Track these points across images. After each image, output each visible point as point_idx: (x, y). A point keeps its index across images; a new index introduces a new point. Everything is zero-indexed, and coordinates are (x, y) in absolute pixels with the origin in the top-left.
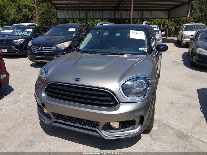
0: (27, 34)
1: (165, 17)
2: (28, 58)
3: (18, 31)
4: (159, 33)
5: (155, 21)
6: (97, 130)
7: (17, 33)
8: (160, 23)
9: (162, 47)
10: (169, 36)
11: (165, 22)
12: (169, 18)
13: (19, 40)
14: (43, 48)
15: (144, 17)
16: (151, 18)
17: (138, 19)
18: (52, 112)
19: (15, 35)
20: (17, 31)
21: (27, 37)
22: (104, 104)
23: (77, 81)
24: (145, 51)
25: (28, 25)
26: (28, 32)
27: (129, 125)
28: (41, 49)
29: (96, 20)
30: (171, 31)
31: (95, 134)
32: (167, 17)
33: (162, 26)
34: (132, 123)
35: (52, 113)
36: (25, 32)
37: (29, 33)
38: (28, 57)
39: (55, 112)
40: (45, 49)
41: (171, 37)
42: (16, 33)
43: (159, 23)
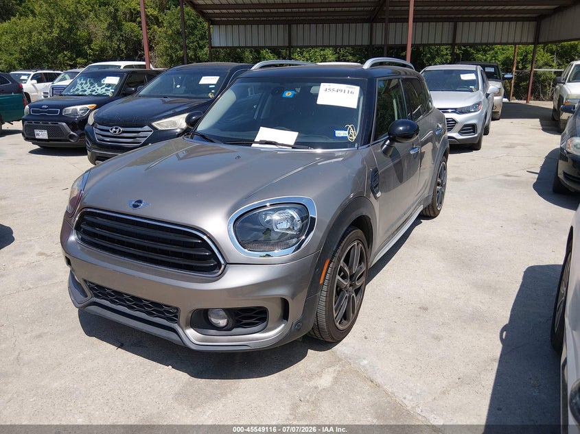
0: (106, 90)
1: (524, 40)
2: (86, 157)
3: (84, 82)
4: (478, 89)
5: (496, 53)
6: (176, 326)
7: (82, 88)
8: (512, 57)
9: (401, 128)
10: (537, 98)
11: (526, 56)
12: (536, 43)
13: (78, 108)
14: (120, 130)
15: (458, 41)
16: (481, 44)
17: (443, 48)
18: (85, 278)
19: (76, 93)
20: (82, 84)
21: (103, 98)
22: (192, 266)
23: (135, 206)
24: (349, 137)
25: (125, 67)
26: (109, 85)
27: (252, 321)
28: (115, 132)
29: (321, 50)
30: (544, 81)
31: (173, 336)
32: (531, 40)
33: (517, 68)
34: (260, 316)
35: (85, 281)
36: (100, 85)
37: (110, 88)
38: (87, 154)
39: (90, 280)
40: (124, 132)
41: (542, 100)
42: (80, 88)
43: (507, 58)
